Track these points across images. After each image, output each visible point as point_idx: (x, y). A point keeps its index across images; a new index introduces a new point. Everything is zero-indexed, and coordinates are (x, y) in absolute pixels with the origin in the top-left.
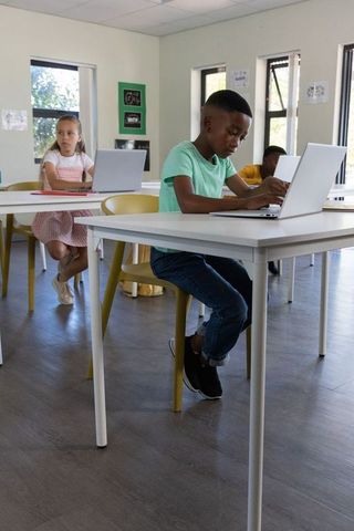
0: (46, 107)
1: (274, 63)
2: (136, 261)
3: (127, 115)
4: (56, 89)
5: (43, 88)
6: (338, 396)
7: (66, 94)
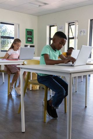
0: (4, 36)
1: (70, 24)
2: (31, 79)
3: (28, 38)
4: (7, 30)
5: (3, 30)
6: (91, 118)
7: (10, 32)
